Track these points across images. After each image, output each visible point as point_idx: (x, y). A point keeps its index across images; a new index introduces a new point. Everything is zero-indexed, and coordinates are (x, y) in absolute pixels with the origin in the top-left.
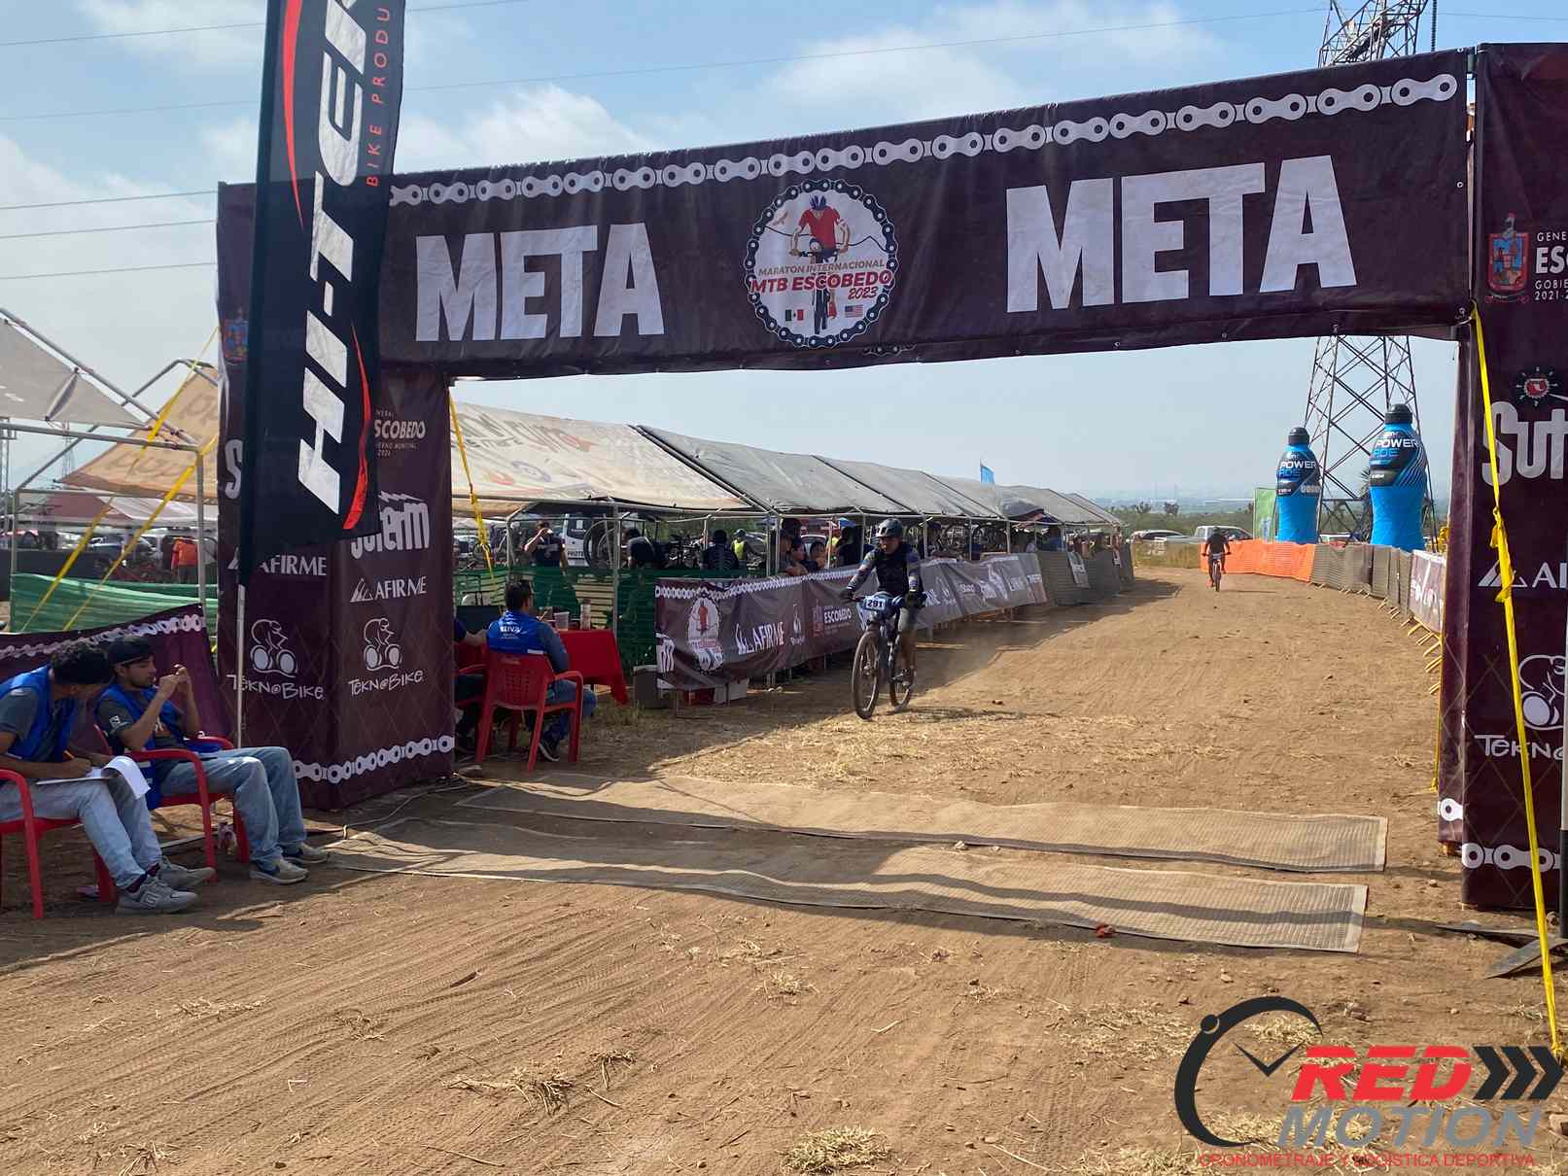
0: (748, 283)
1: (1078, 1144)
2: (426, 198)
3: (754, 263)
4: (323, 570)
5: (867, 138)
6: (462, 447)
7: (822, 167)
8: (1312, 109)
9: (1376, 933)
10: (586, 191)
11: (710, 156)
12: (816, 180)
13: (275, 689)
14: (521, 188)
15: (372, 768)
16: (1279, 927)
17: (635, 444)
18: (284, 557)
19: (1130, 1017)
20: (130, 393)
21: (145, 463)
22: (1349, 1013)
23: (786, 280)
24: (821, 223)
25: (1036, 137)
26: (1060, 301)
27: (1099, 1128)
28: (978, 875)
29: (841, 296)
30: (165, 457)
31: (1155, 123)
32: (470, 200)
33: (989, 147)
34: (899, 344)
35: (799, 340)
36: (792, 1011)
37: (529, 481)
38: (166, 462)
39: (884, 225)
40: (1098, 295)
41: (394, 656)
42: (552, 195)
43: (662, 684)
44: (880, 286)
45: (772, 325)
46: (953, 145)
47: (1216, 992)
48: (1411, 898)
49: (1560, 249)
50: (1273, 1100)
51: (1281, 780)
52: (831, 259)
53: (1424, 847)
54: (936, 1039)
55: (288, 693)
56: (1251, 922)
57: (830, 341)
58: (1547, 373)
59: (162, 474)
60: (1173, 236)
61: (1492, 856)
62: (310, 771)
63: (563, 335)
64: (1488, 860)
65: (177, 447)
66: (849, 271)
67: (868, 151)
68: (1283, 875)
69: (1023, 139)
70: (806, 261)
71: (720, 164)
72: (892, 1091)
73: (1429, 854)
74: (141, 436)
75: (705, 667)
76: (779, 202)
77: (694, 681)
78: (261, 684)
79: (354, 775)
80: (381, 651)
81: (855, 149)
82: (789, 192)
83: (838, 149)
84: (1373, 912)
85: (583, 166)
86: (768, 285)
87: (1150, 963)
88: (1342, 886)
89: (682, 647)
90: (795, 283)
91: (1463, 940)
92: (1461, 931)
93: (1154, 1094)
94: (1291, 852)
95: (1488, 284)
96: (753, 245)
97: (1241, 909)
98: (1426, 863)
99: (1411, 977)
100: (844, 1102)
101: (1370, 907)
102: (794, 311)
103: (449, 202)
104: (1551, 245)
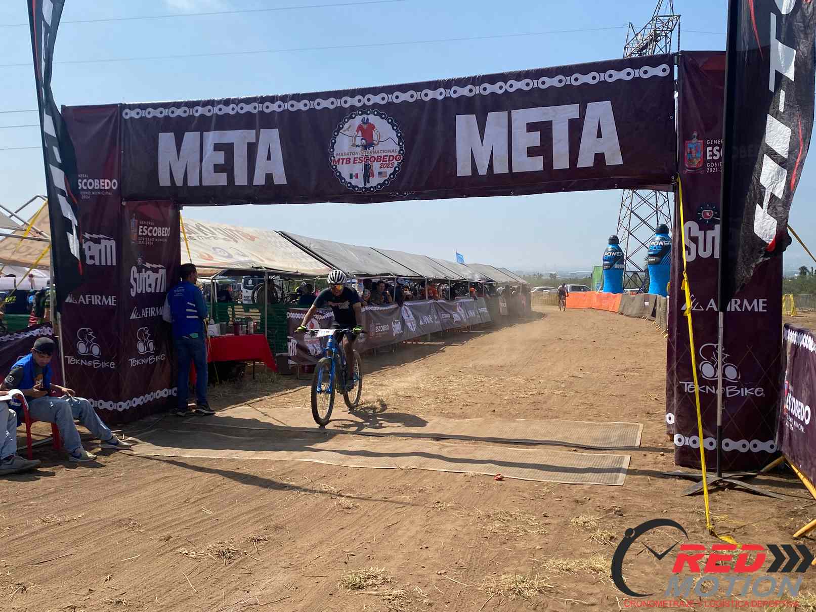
0: (331, 160)
1: (482, 574)
2: (167, 114)
3: (334, 150)
4: (115, 303)
5: (389, 90)
6: (186, 240)
7: (368, 104)
8: (602, 79)
9: (632, 477)
10: (249, 113)
11: (312, 97)
12: (364, 109)
13: (89, 363)
14: (216, 110)
15: (141, 403)
16: (586, 475)
17: (277, 240)
18: (93, 296)
19: (511, 516)
20: (14, 213)
21: (21, 248)
22: (615, 513)
23: (350, 159)
24: (367, 131)
25: (471, 91)
26: (483, 171)
27: (494, 566)
28: (444, 452)
29: (376, 167)
30: (31, 246)
31: (528, 85)
32: (189, 116)
33: (448, 95)
34: (406, 190)
35: (356, 189)
36: (349, 517)
37: (222, 258)
38: (31, 248)
39: (397, 132)
40: (501, 168)
41: (151, 345)
42: (232, 114)
43: (291, 362)
44: (396, 163)
45: (343, 181)
46: (431, 94)
47: (553, 504)
48: (650, 461)
49: (718, 148)
50: (577, 552)
51: (594, 406)
52: (371, 149)
53: (660, 437)
54: (418, 528)
55: (96, 365)
56: (573, 472)
57: (372, 189)
58: (712, 207)
59: (29, 254)
60: (535, 139)
61: (688, 441)
62: (107, 405)
63: (236, 184)
64: (687, 443)
65: (40, 240)
66: (380, 155)
67: (390, 96)
68: (592, 451)
69: (464, 91)
70: (359, 150)
71: (318, 100)
72: (396, 552)
73: (661, 440)
74: (18, 234)
75: (313, 353)
76: (346, 120)
77: (307, 360)
78: (82, 361)
79: (130, 407)
80: (145, 344)
81: (384, 95)
82: (352, 115)
83: (375, 95)
84: (632, 468)
85: (248, 101)
86: (341, 161)
87: (523, 492)
88: (619, 455)
89: (300, 343)
90: (354, 161)
91: (673, 479)
92: (672, 475)
93: (520, 551)
94: (596, 440)
95: (685, 166)
96: (333, 141)
97: (570, 466)
98: (660, 445)
99: (647, 496)
100: (371, 557)
101: (631, 465)
102: (354, 174)
103: (179, 116)
104: (713, 146)
